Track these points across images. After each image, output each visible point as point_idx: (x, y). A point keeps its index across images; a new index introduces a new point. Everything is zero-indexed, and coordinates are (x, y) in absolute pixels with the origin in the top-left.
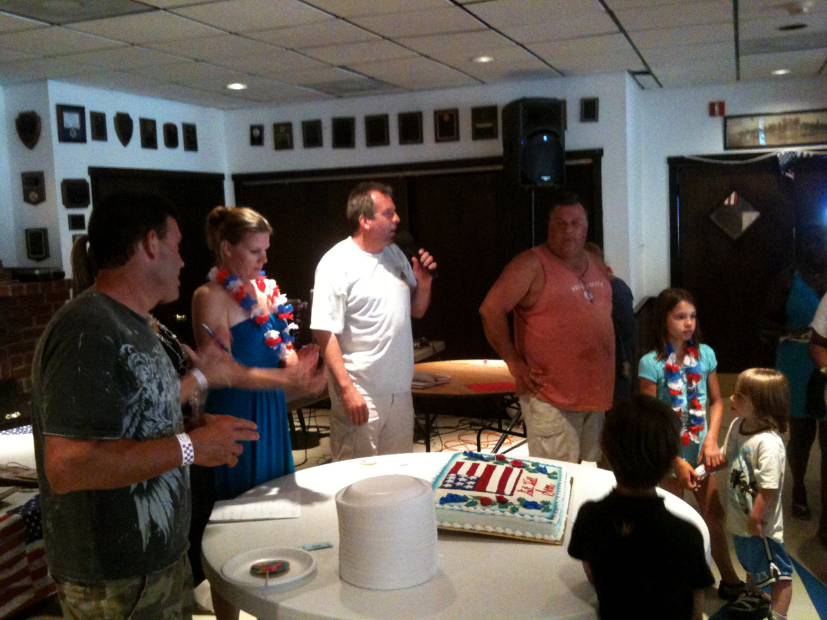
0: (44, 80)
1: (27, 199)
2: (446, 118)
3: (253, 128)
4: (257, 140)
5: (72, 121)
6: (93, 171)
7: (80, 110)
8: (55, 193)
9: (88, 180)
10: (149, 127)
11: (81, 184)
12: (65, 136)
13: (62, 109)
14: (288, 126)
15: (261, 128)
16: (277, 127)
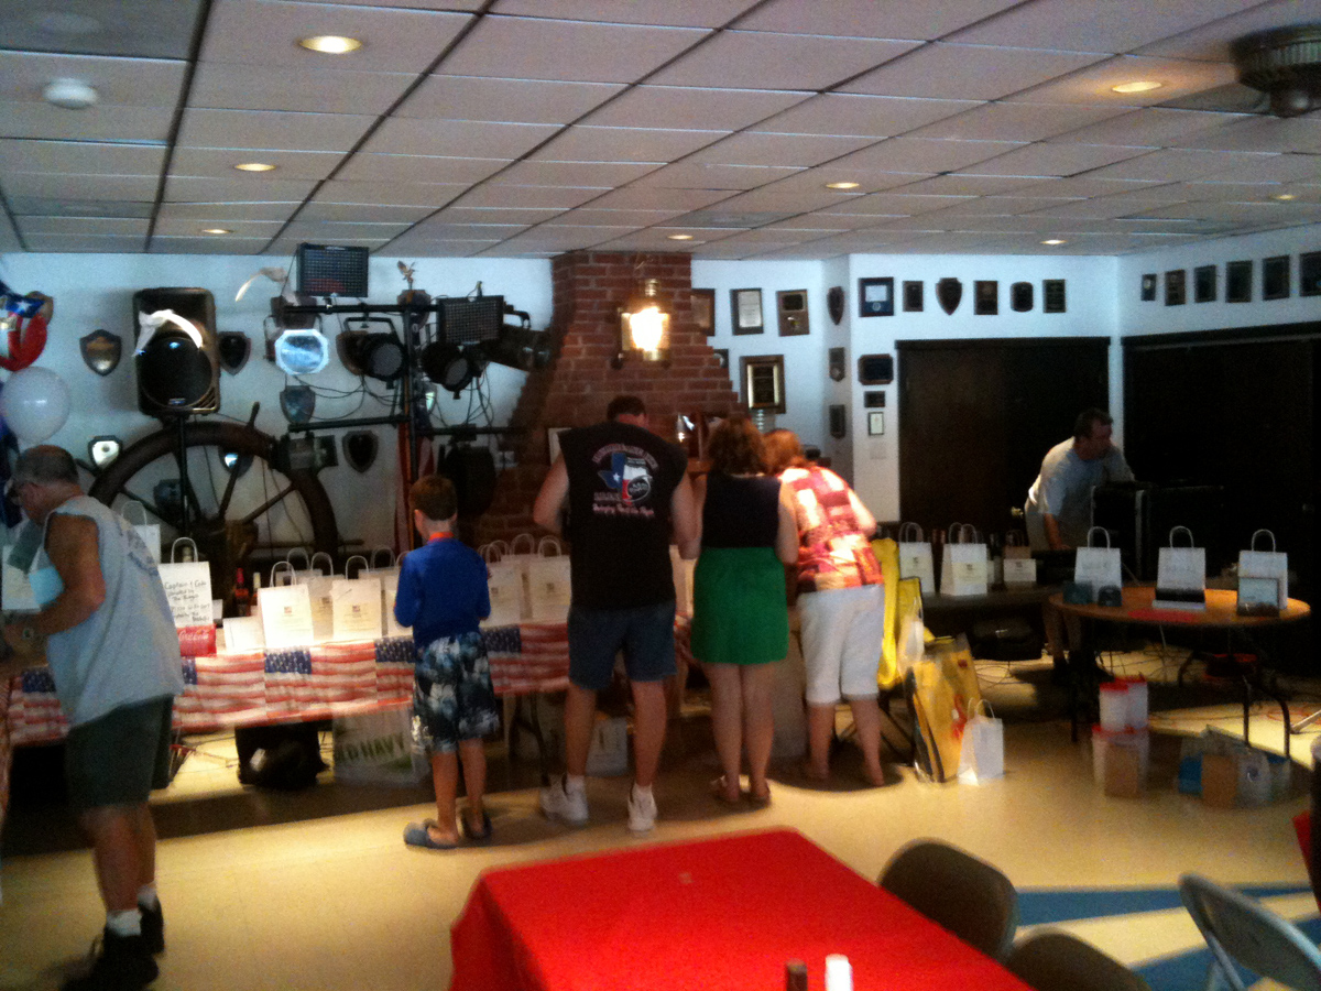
0: (846, 254)
1: (833, 376)
3: (1145, 278)
4: (1148, 295)
5: (876, 294)
6: (904, 347)
7: (888, 282)
9: (894, 354)
10: (987, 290)
11: (884, 360)
12: (867, 310)
13: (865, 283)
14: (1180, 274)
15: (1152, 278)
16: (1169, 275)
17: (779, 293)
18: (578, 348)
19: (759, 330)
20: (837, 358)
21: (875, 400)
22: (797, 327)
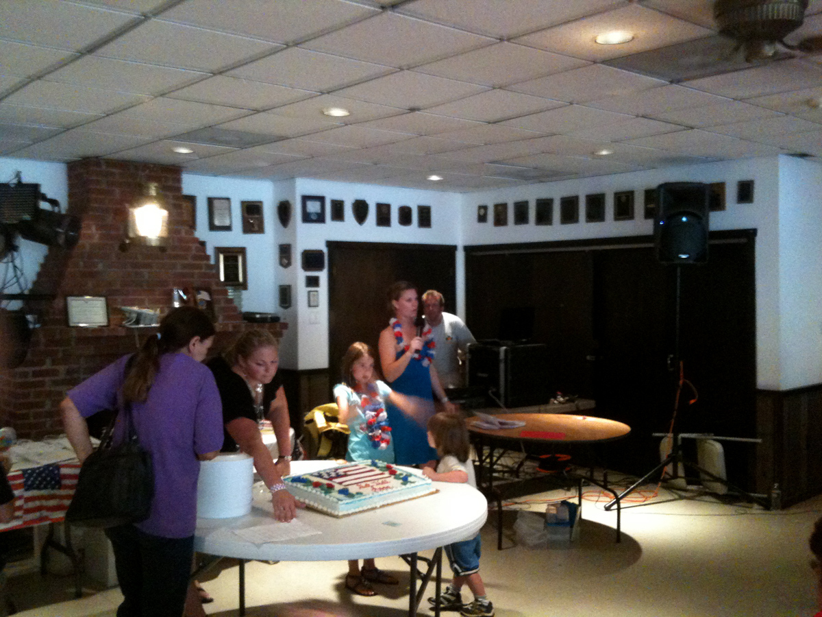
0: (293, 178)
1: (282, 264)
2: (624, 199)
3: (480, 207)
4: (482, 218)
5: (313, 207)
6: (331, 245)
7: (321, 199)
8: (297, 259)
9: (325, 250)
10: (384, 210)
11: (319, 254)
12: (307, 218)
13: (306, 199)
14: (504, 206)
15: (485, 208)
16: (496, 206)
17: (243, 203)
18: (91, 234)
19: (228, 228)
20: (285, 252)
21: (313, 282)
22: (256, 228)
